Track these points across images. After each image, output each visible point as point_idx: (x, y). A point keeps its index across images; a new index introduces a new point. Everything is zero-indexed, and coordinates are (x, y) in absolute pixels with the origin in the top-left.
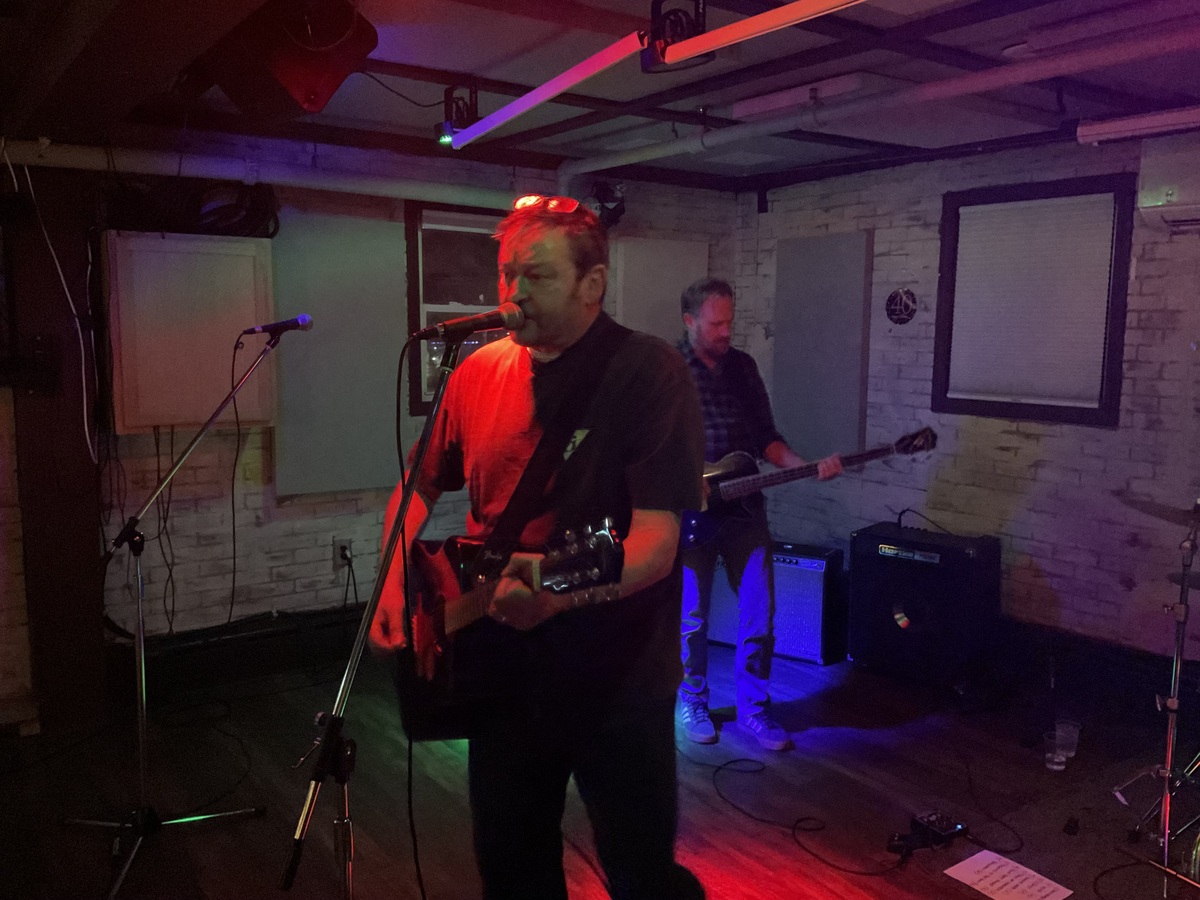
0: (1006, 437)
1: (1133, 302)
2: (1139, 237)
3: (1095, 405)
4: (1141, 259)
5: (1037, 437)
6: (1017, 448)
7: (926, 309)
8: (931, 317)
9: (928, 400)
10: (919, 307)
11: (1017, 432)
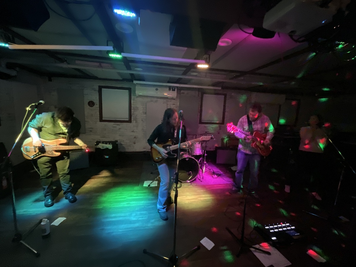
1: (132, 106)
2: (133, 97)
3: (128, 120)
4: (133, 100)
5: (119, 125)
6: (116, 127)
7: (97, 105)
8: (98, 106)
9: (99, 120)
10: (95, 104)
11: (116, 124)
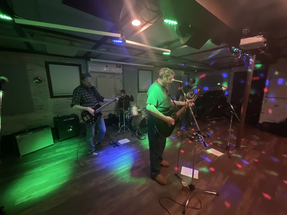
0: (67, 100)
8: (47, 82)
9: (49, 97)
10: (43, 80)
